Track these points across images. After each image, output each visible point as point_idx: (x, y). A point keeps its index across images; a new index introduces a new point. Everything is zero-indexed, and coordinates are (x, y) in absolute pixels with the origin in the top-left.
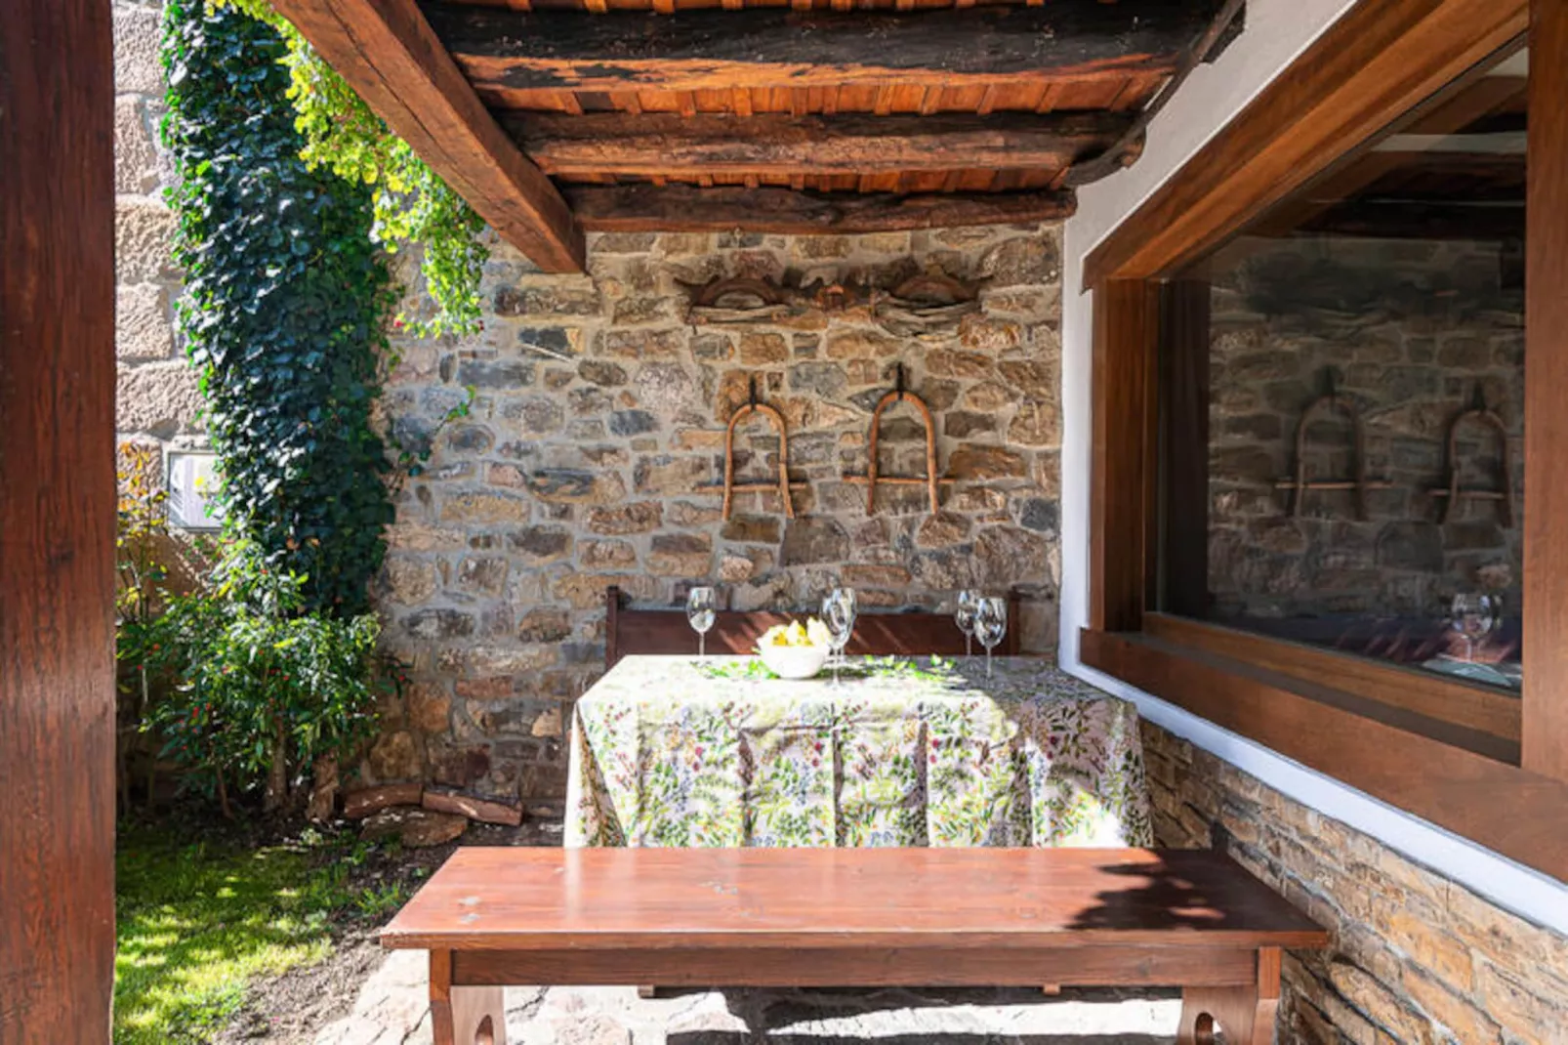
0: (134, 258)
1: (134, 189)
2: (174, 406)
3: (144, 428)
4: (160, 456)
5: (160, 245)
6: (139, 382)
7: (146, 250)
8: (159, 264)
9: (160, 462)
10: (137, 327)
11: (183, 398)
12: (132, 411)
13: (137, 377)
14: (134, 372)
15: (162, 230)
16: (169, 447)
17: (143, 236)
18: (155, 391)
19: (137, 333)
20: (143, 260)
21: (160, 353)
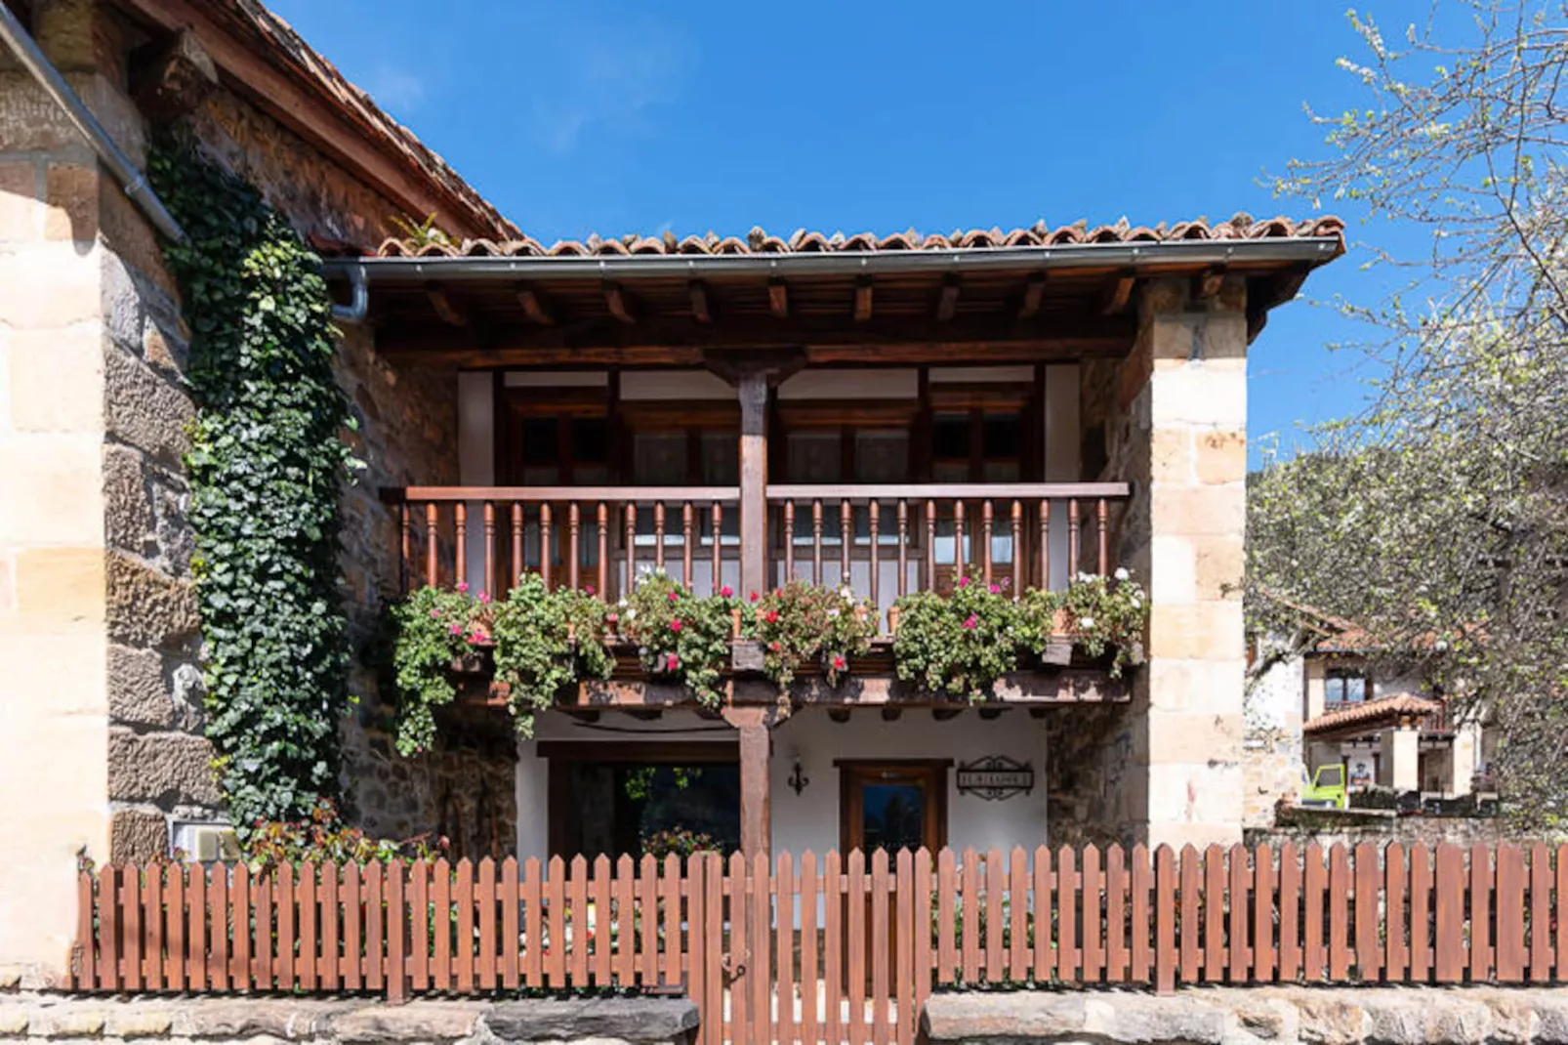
0: (141, 621)
1: (137, 547)
2: (176, 777)
3: (153, 798)
4: (166, 826)
5: (163, 614)
6: (147, 749)
7: (151, 616)
8: (162, 633)
9: (166, 833)
10: (145, 694)
11: (184, 768)
12: (142, 779)
13: (144, 745)
14: (142, 738)
15: (166, 600)
16: (171, 818)
17: (149, 601)
18: (160, 760)
19: (145, 699)
20: (149, 625)
21: (164, 722)
